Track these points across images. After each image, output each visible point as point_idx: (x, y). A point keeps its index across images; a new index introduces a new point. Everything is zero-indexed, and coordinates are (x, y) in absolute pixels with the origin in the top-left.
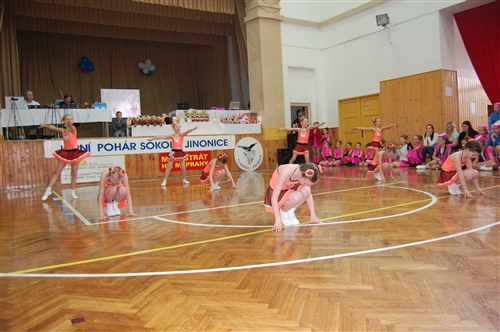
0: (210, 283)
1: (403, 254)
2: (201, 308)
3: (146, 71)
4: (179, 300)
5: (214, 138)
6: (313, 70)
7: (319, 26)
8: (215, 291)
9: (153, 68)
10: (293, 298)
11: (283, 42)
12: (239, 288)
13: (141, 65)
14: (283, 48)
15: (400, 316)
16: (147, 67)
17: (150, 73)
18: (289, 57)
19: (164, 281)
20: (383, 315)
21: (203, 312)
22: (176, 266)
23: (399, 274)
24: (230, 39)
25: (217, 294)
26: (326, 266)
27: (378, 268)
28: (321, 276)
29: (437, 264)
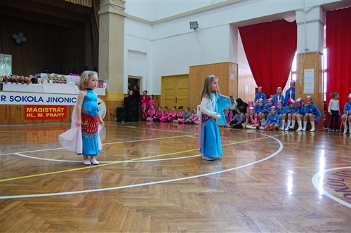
0: (56, 203)
1: (196, 182)
3: (18, 41)
4: (29, 217)
6: (145, 54)
7: (152, 24)
8: (59, 209)
9: (25, 39)
10: (117, 214)
11: (126, 32)
12: (78, 206)
13: (15, 36)
14: (125, 36)
15: (191, 224)
16: (20, 38)
17: (22, 43)
18: (129, 43)
19: (18, 202)
20: (180, 224)
21: (48, 225)
22: (29, 191)
23: (193, 195)
25: (61, 211)
26: (144, 190)
27: (179, 192)
28: (139, 197)
29: (218, 188)
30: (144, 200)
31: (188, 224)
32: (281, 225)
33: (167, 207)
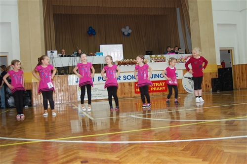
0: (164, 147)
2: (158, 159)
3: (126, 33)
4: (144, 155)
6: (235, 25)
8: (167, 151)
9: (130, 31)
10: (219, 157)
11: (213, 8)
12: (183, 150)
13: (123, 30)
14: (213, 11)
16: (127, 30)
17: (129, 34)
18: (218, 18)
19: (136, 146)
21: (159, 161)
22: (143, 139)
24: (178, 9)
25: (169, 153)
26: (244, 141)
28: (240, 146)
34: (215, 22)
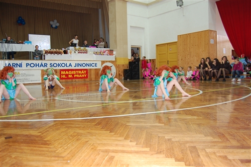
0: (81, 123)
1: (181, 112)
2: (75, 132)
3: (54, 26)
4: (63, 130)
5: (90, 62)
6: (143, 28)
7: (147, 5)
8: (83, 126)
9: (58, 25)
10: (122, 129)
11: (128, 13)
12: (96, 125)
13: (51, 23)
14: (128, 16)
15: (175, 135)
16: (55, 24)
17: (56, 27)
18: (131, 21)
19: (57, 122)
20: (167, 135)
21: (75, 134)
23: (178, 120)
24: (100, 10)
25: (84, 127)
28: (138, 120)
29: (198, 116)
30: (141, 122)
31: (173, 135)
32: (247, 137)
33: (158, 126)
34: (129, 25)
